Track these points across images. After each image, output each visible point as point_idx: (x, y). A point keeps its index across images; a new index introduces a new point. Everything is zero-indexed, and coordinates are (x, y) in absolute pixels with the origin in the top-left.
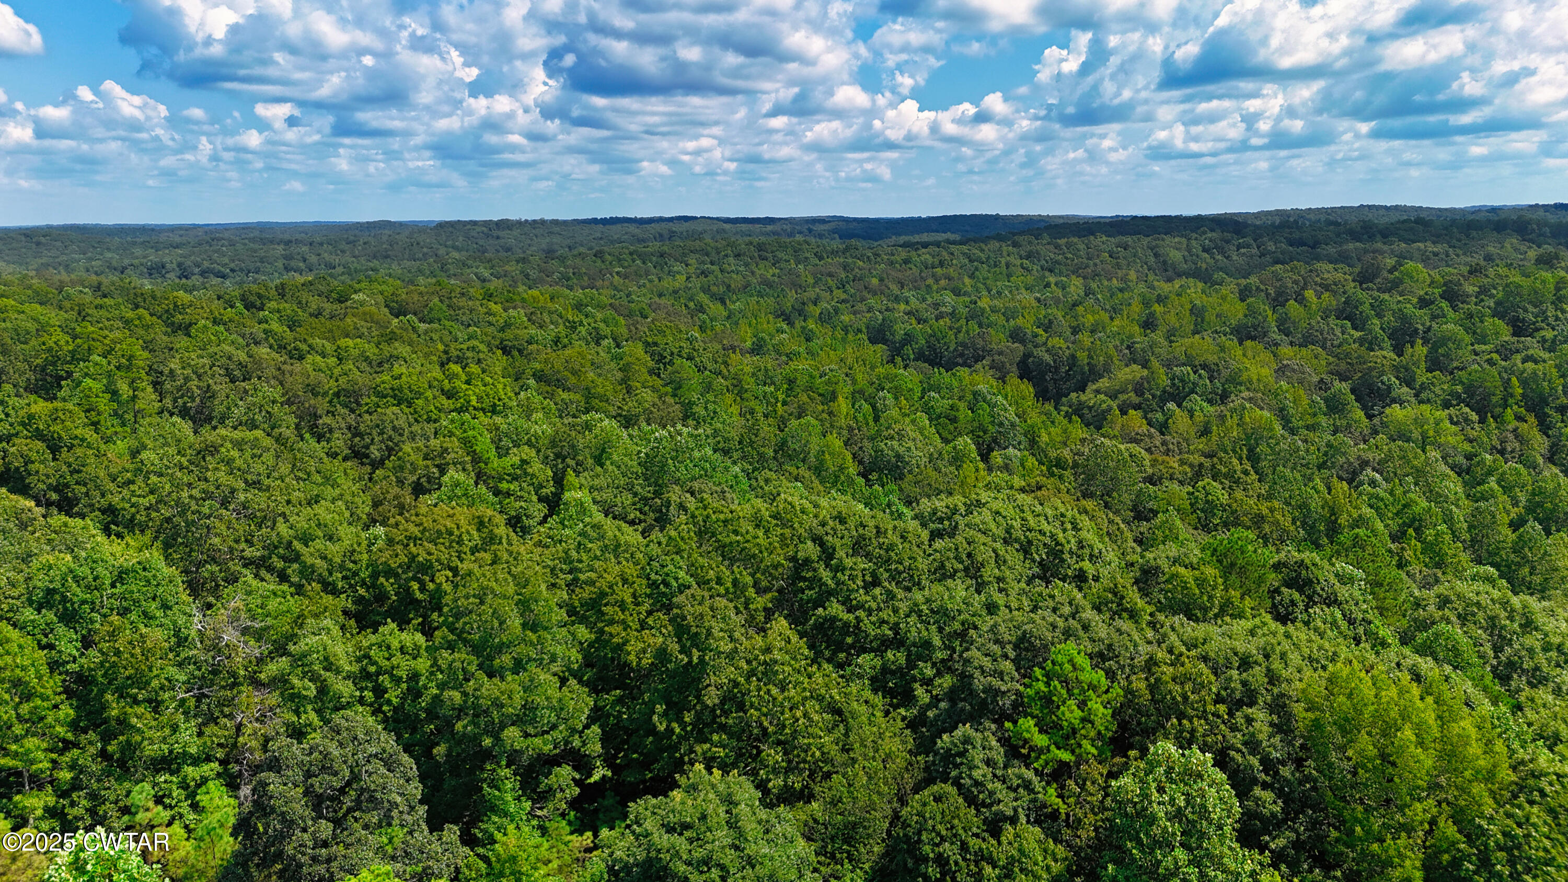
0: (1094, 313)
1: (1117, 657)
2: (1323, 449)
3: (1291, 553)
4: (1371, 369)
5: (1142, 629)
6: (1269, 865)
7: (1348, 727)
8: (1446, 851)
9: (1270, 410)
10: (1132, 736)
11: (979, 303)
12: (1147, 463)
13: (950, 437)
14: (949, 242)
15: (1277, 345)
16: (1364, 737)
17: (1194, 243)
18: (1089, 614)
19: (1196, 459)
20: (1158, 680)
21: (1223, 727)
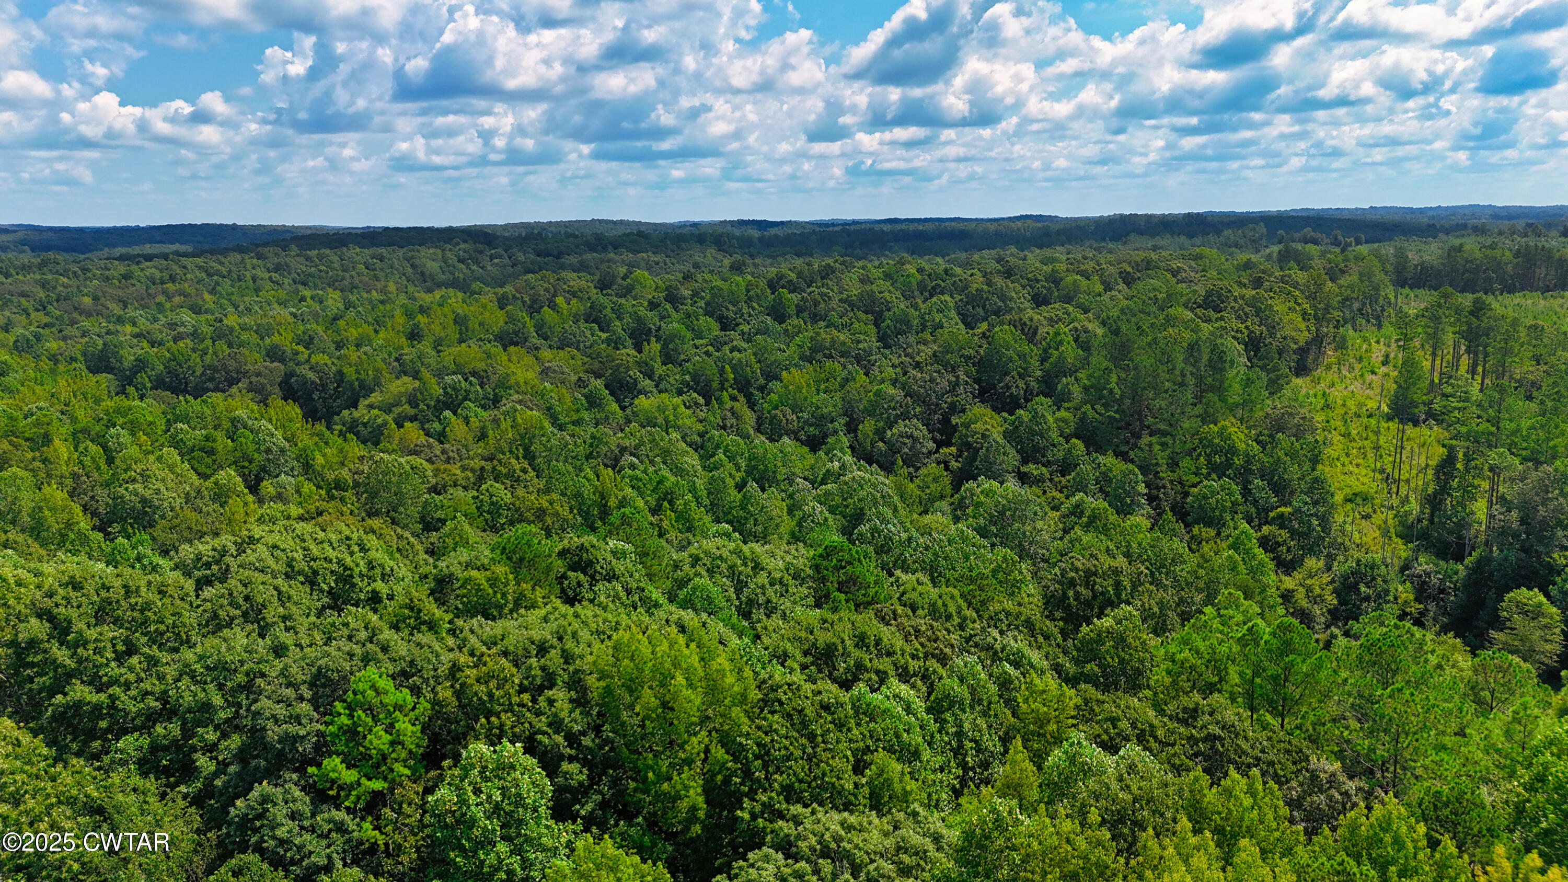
0: (357, 326)
1: (420, 671)
2: (589, 441)
3: (572, 539)
4: (619, 366)
5: (443, 639)
6: (582, 831)
7: (633, 686)
8: (719, 773)
9: (539, 410)
10: (444, 746)
11: (225, 321)
12: (429, 473)
13: (208, 472)
14: (177, 253)
15: (537, 349)
16: (647, 693)
17: (449, 254)
18: (387, 634)
19: (477, 463)
20: (463, 685)
21: (528, 715)
